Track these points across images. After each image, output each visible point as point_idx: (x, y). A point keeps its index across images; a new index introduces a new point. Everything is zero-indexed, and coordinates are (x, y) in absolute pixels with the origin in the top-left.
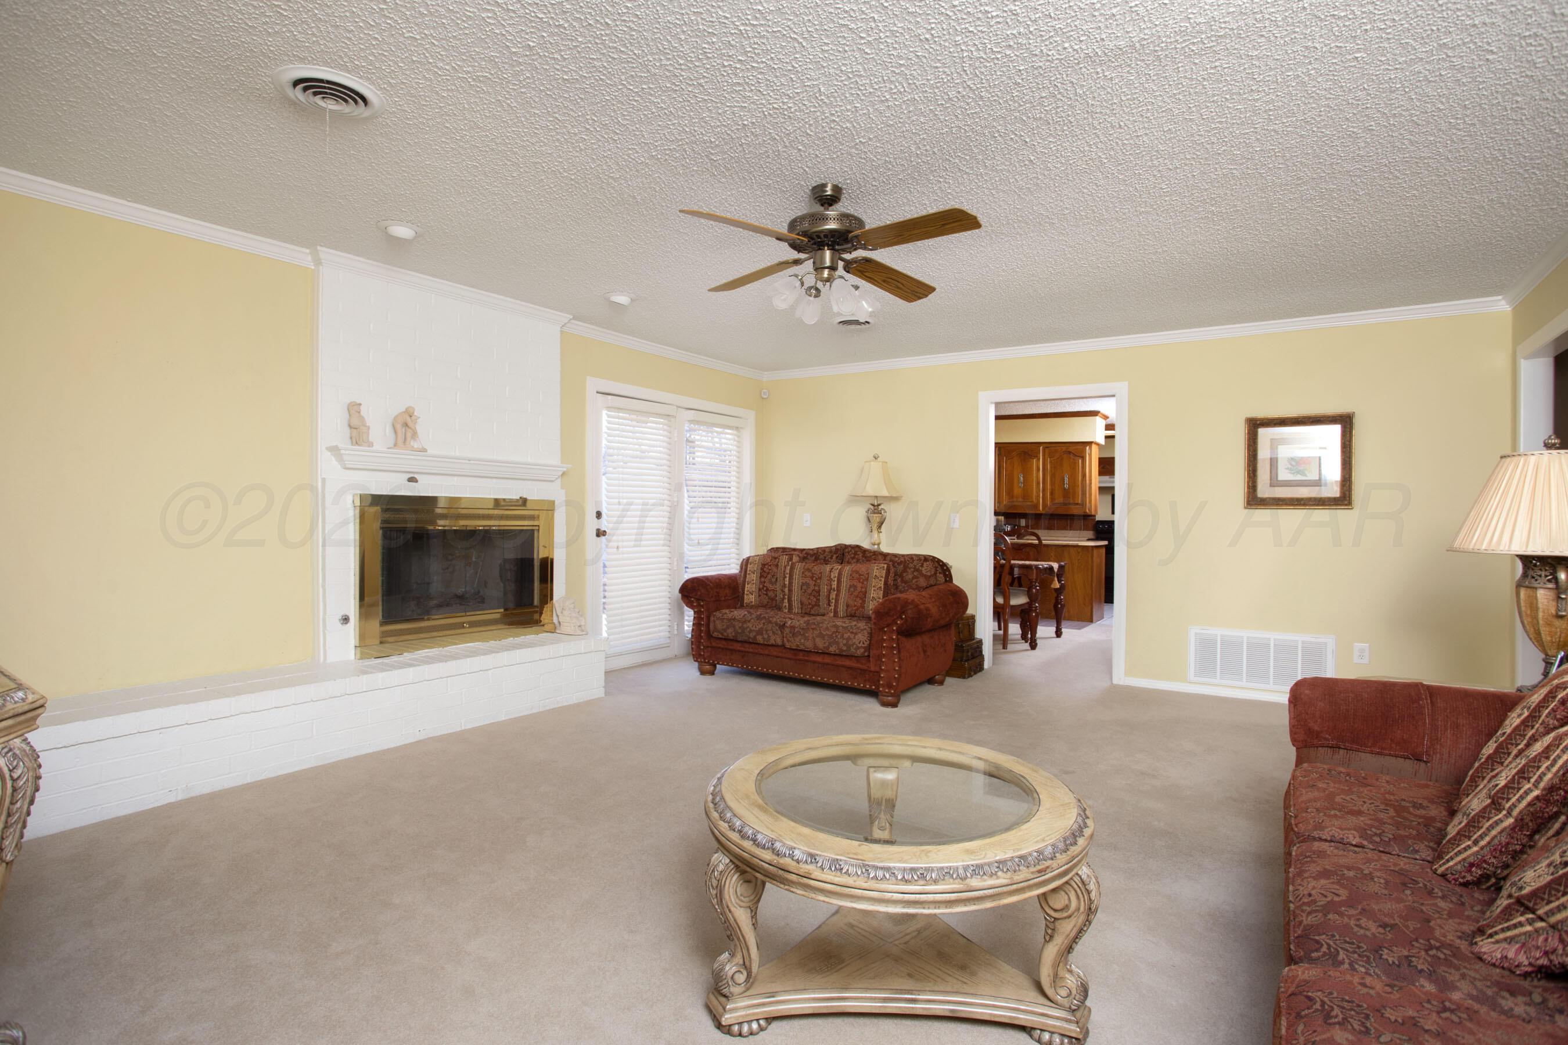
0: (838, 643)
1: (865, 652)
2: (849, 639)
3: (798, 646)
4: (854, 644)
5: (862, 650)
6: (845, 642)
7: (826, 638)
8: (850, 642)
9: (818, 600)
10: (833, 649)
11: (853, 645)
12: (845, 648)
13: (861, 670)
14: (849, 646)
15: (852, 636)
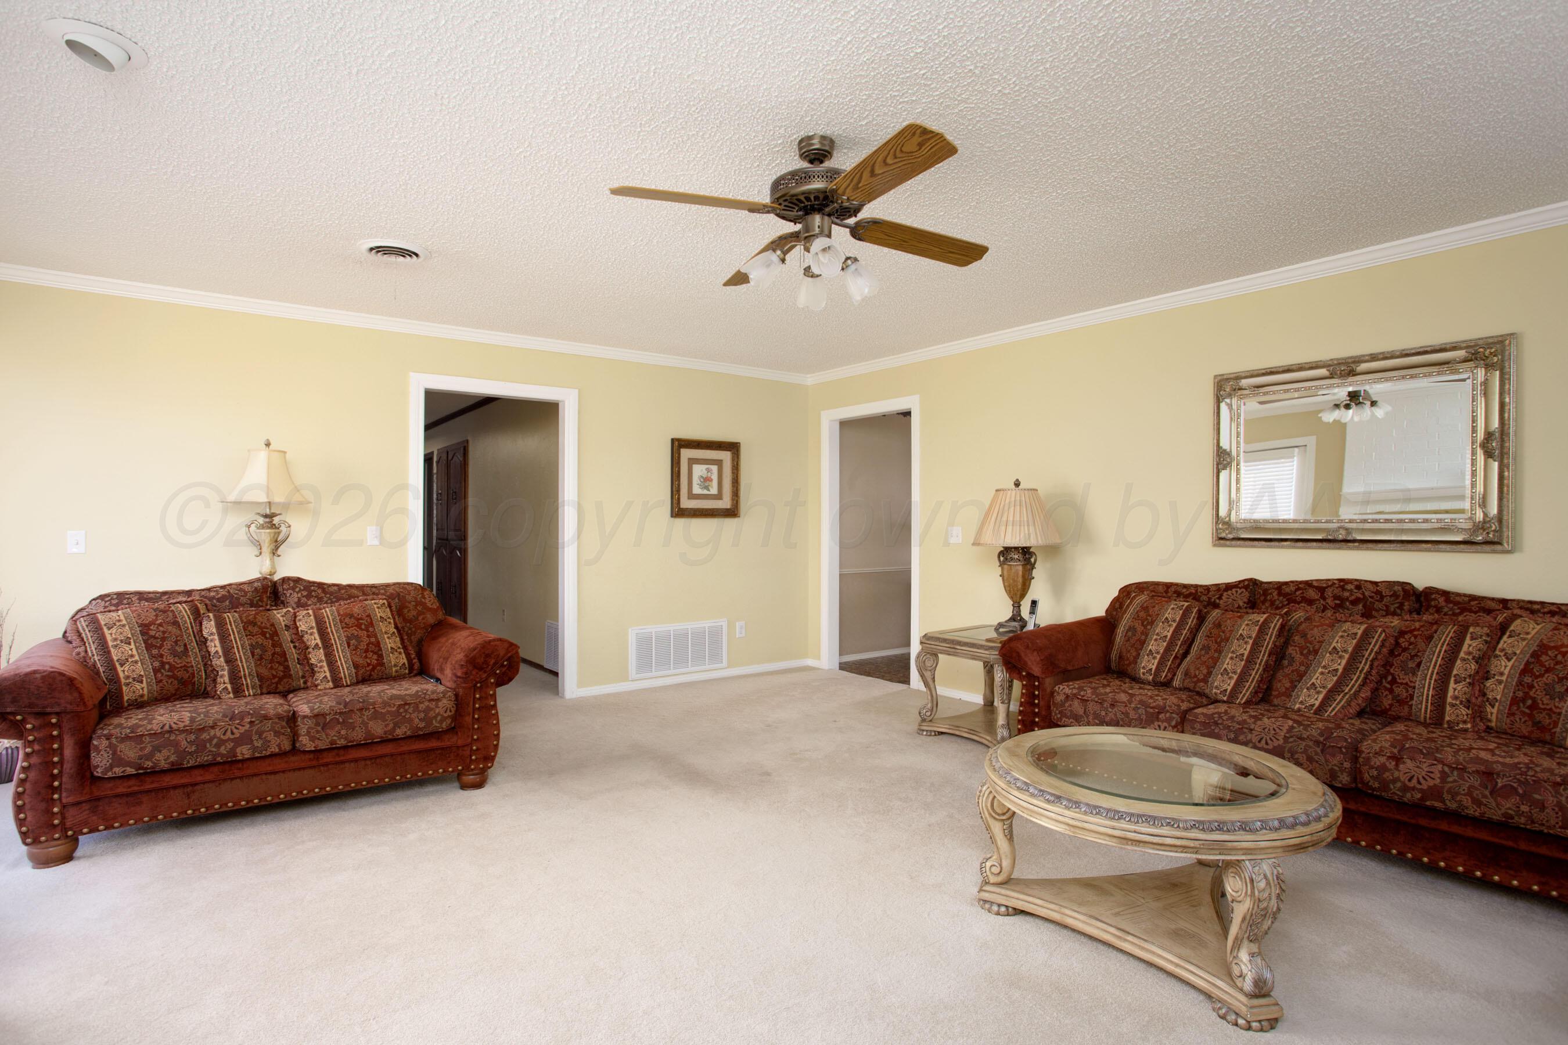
0: (411, 720)
1: (451, 723)
2: (428, 710)
3: (333, 742)
4: (439, 714)
5: (449, 721)
6: (422, 715)
7: (388, 717)
8: (432, 714)
9: (287, 668)
10: (399, 732)
11: (435, 717)
12: (422, 725)
13: (443, 749)
14: (428, 720)
15: (433, 705)
